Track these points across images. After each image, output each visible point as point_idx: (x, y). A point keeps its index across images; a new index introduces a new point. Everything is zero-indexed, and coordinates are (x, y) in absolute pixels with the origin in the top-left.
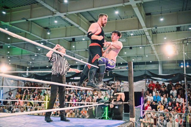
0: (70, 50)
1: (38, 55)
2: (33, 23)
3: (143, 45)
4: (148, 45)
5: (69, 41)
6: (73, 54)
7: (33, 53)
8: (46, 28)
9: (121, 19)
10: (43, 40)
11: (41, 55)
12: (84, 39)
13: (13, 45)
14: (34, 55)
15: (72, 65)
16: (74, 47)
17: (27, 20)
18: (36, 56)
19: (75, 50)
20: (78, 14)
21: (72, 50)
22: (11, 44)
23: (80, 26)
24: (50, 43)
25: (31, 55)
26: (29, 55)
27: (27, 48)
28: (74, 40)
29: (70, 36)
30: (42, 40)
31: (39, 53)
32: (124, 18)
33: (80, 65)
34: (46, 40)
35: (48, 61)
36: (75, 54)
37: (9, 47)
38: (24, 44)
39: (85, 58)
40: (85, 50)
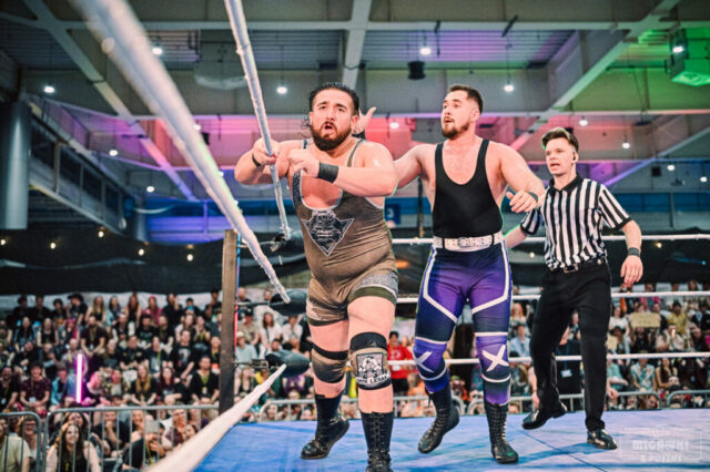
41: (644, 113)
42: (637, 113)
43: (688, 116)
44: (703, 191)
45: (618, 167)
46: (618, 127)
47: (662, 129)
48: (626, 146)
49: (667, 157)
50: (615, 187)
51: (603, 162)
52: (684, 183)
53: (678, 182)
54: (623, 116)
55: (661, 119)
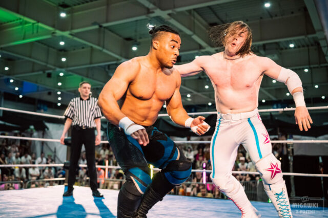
2: (106, 31)
3: (312, 66)
4: (322, 65)
8: (129, 39)
9: (271, 17)
13: (70, 71)
17: (101, 26)
20: (189, 11)
22: (65, 70)
23: (195, 33)
27: (93, 75)
28: (179, 59)
32: (276, 16)
37: (61, 74)
38: (88, 68)
39: (195, 93)
40: (197, 77)
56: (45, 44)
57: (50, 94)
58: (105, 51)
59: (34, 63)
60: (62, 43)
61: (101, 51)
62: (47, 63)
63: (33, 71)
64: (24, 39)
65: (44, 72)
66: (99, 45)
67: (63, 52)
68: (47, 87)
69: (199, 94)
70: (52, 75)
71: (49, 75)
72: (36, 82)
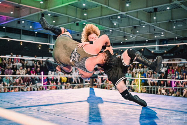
0: (150, 22)
1: (113, 30)
5: (149, 12)
6: (153, 26)
7: (108, 29)
10: (121, 13)
11: (116, 30)
12: (168, 8)
13: (89, 21)
14: (108, 31)
15: (149, 39)
16: (155, 18)
18: (110, 32)
19: (156, 22)
21: (152, 22)
22: (87, 21)
24: (128, 15)
25: (105, 31)
26: (103, 31)
27: (103, 23)
28: (156, 10)
29: (153, 6)
30: (119, 14)
31: (114, 28)
33: (159, 40)
34: (124, 13)
35: (124, 36)
36: (156, 27)
37: (84, 23)
38: (99, 19)
39: (167, 31)
40: (168, 21)
41: (19, 4)
42: (17, 4)
43: (30, 8)
44: (30, 30)
45: (8, 18)
46: (11, 7)
47: (23, 10)
48: (12, 13)
49: (23, 18)
50: (6, 24)
51: (4, 16)
52: (26, 27)
53: (24, 27)
54: (12, 3)
55: (23, 7)
56: (74, 6)
57: (78, 35)
58: (109, 8)
59: (68, 17)
60: (84, 5)
61: (107, 8)
62: (76, 17)
63: (68, 23)
64: (62, 4)
65: (75, 23)
66: (106, 5)
67: (85, 10)
68: (76, 31)
69: (169, 32)
70: (79, 24)
71: (77, 24)
72: (70, 29)
